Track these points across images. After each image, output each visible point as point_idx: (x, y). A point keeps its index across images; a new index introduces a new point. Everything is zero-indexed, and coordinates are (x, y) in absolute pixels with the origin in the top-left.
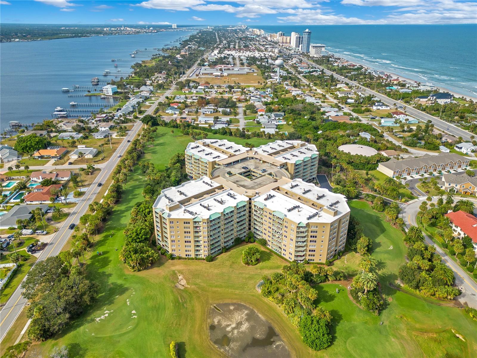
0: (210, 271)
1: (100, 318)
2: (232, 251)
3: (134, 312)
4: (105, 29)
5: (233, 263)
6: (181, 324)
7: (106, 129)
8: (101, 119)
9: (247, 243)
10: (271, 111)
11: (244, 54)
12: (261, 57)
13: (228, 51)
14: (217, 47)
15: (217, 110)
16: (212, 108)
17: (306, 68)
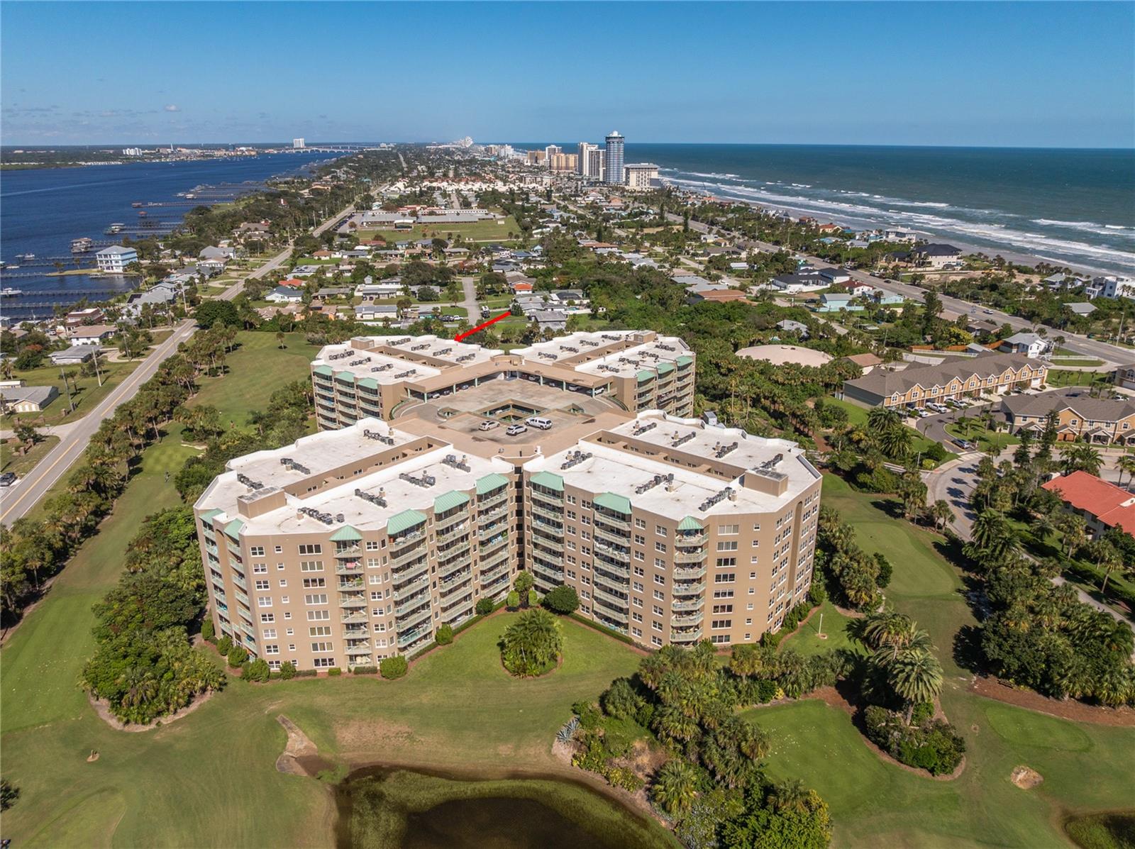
7: (92, 340)
10: (549, 287)
11: (471, 188)
12: (512, 191)
13: (431, 182)
14: (403, 177)
15: (405, 290)
16: (393, 287)
17: (621, 209)
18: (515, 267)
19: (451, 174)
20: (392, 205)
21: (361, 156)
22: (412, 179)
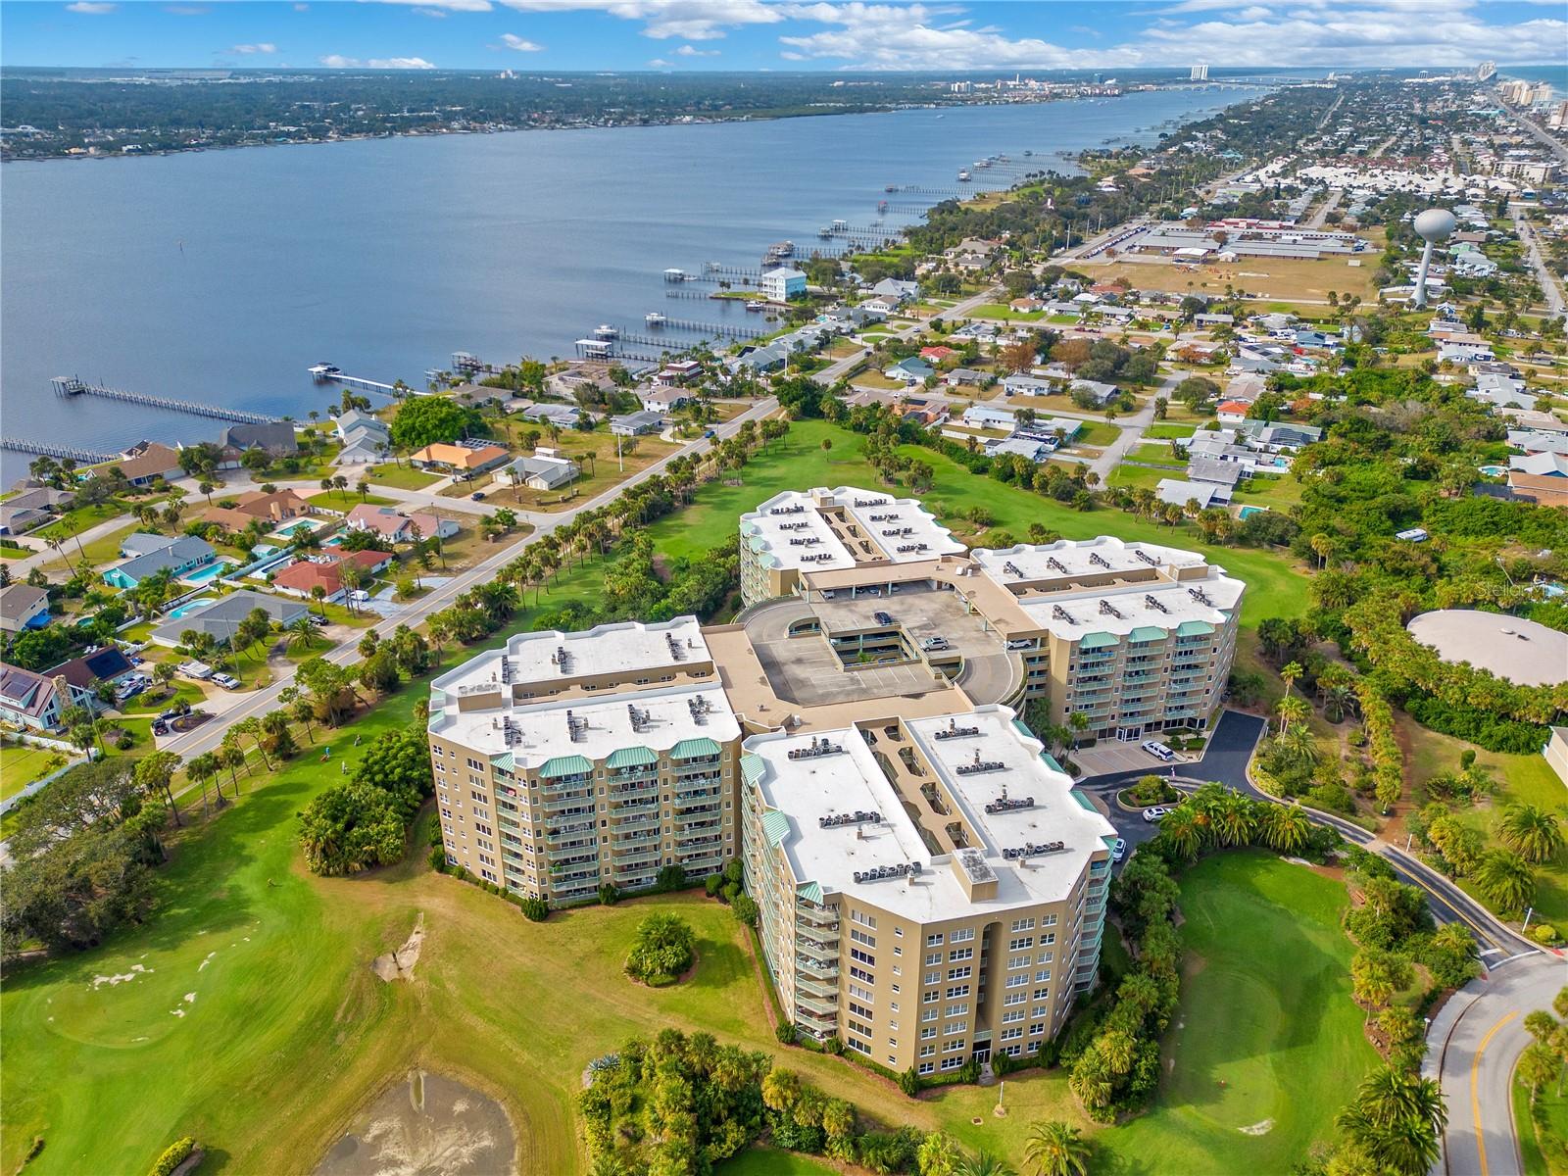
0: (509, 952)
1: (106, 979)
2: (637, 907)
3: (190, 997)
4: (955, 87)
5: (600, 951)
6: (274, 1093)
7: (662, 407)
8: (675, 373)
9: (710, 895)
10: (1273, 415)
11: (1380, 181)
13: (1326, 165)
15: (1065, 386)
20: (1208, 217)
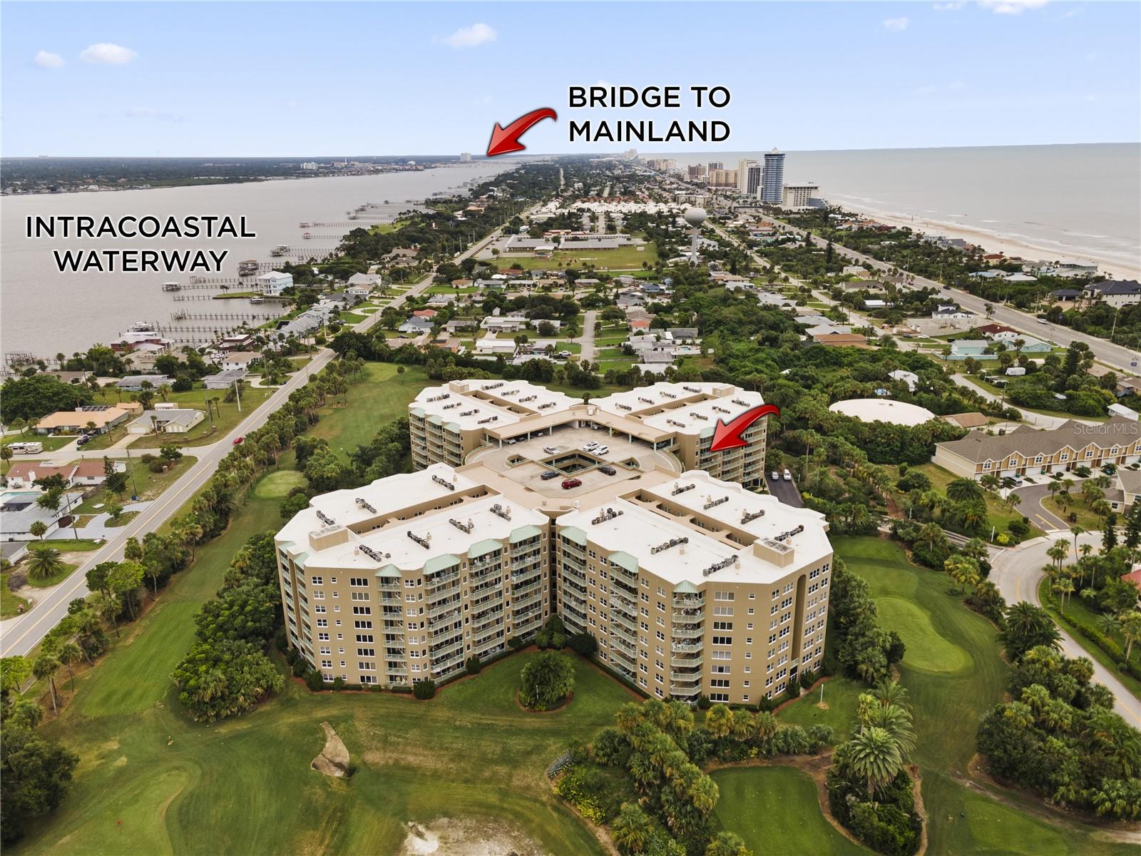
7: (240, 366)
8: (234, 345)
10: (665, 325)
11: (621, 208)
12: (660, 213)
13: (584, 202)
14: (557, 196)
15: (528, 324)
16: (516, 320)
17: (769, 235)
18: (638, 301)
19: (606, 194)
20: (539, 230)
21: (523, 171)
22: (565, 199)
